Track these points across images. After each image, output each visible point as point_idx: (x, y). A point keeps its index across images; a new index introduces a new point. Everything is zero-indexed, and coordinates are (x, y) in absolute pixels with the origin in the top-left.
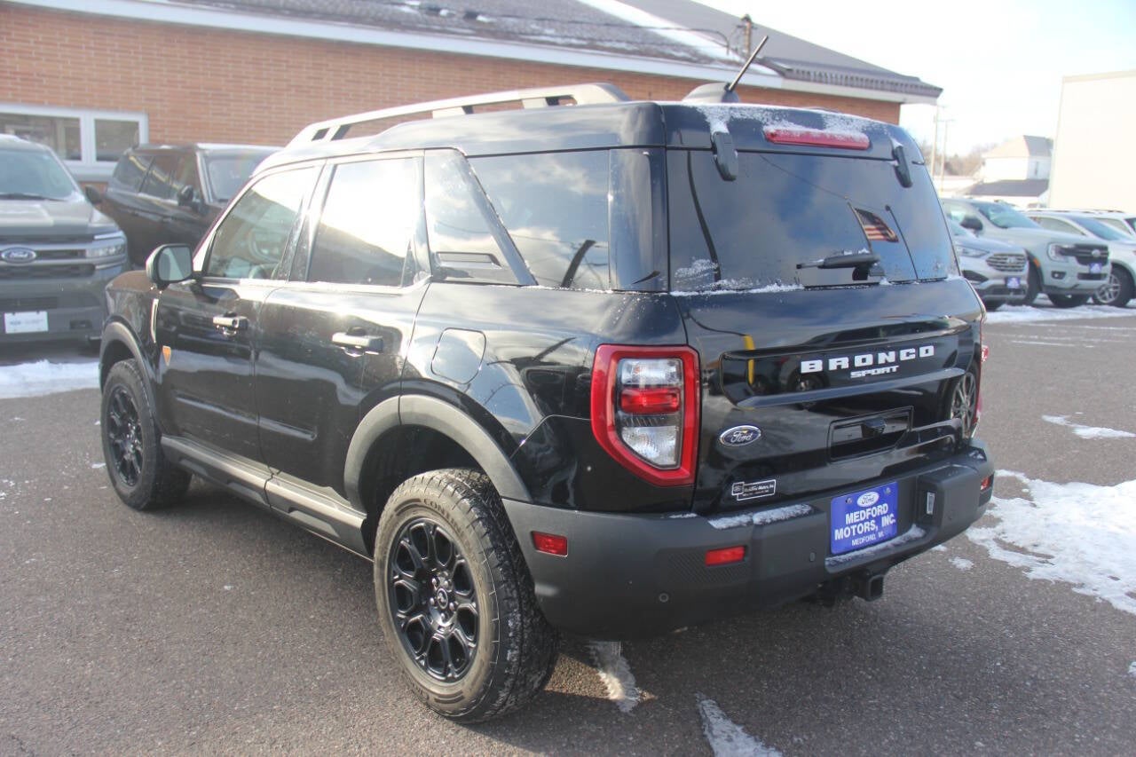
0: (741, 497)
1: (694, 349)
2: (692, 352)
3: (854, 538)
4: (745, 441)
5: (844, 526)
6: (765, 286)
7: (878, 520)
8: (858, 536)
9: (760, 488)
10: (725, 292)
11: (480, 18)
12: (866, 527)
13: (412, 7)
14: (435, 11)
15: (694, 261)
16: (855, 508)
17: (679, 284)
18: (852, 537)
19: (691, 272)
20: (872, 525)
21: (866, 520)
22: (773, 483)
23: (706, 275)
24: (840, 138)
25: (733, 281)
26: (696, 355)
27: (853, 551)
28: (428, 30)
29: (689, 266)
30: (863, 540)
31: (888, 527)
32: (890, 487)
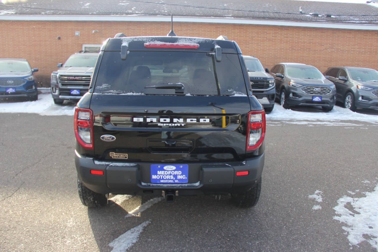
0: (113, 157)
1: (91, 110)
2: (91, 111)
3: (162, 180)
4: (109, 140)
5: (157, 174)
6: (127, 93)
7: (175, 176)
8: (163, 179)
9: (121, 156)
10: (111, 94)
11: (332, 16)
12: (168, 177)
13: (310, 15)
14: (316, 15)
15: (103, 84)
16: (163, 170)
17: (96, 91)
18: (160, 179)
19: (101, 87)
20: (172, 177)
21: (168, 175)
22: (126, 155)
23: (106, 88)
24: (181, 45)
25: (115, 91)
26: (92, 112)
27: (160, 184)
28: (316, 21)
29: (101, 85)
30: (166, 181)
31: (179, 180)
32: (183, 166)
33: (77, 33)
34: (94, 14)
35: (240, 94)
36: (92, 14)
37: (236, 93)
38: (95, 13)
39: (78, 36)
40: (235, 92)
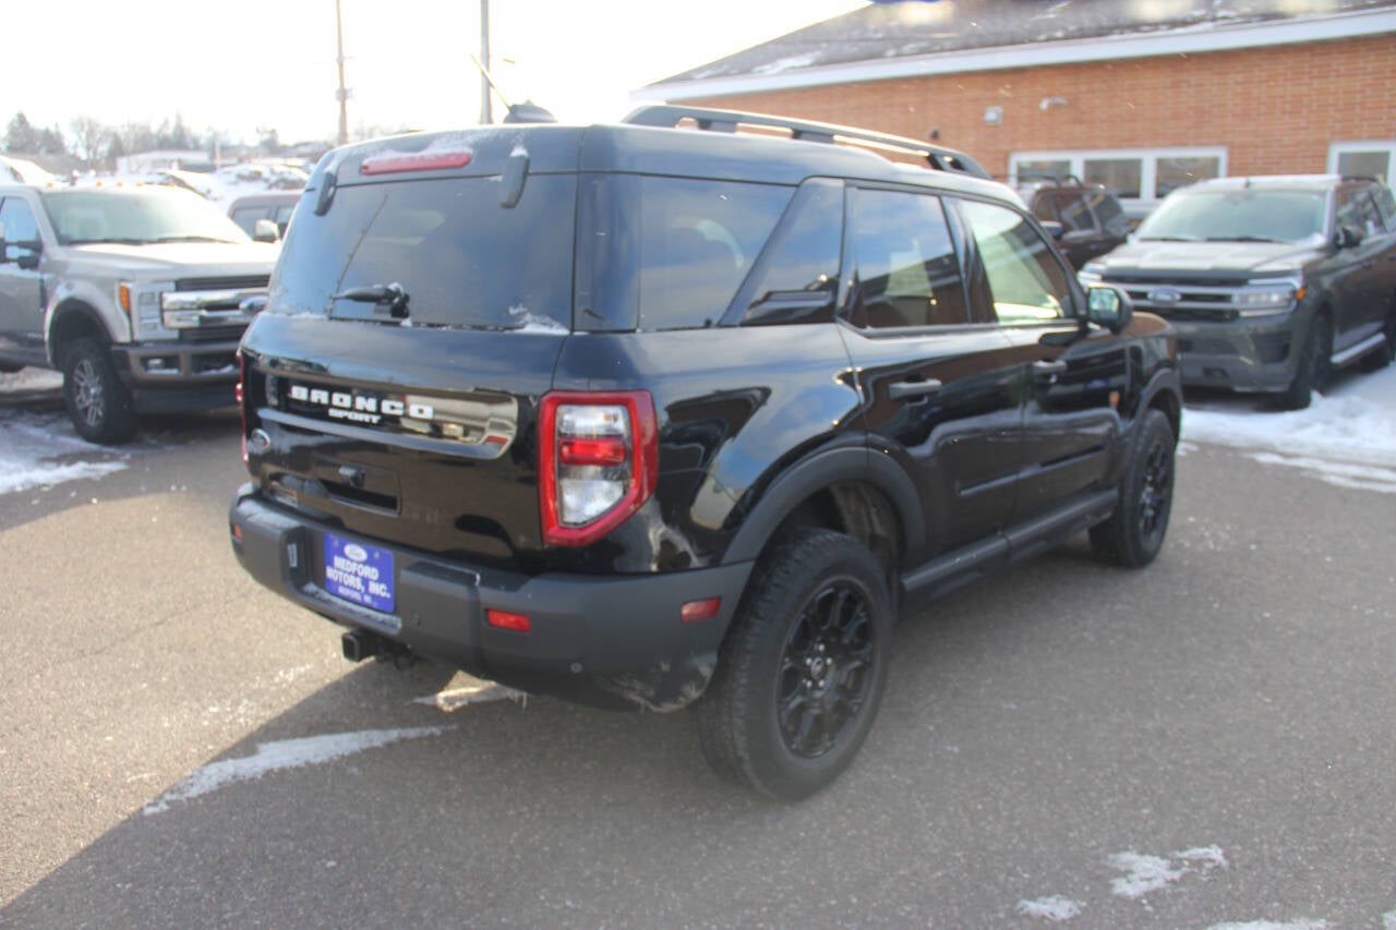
3: (341, 585)
7: (366, 581)
12: (351, 580)
20: (358, 584)
21: (352, 573)
30: (348, 592)
31: (375, 597)
32: (381, 554)
33: (992, 115)
34: (1057, 39)
35: (545, 324)
36: (1048, 40)
37: (534, 321)
38: (1059, 34)
39: (995, 126)
40: (528, 317)
